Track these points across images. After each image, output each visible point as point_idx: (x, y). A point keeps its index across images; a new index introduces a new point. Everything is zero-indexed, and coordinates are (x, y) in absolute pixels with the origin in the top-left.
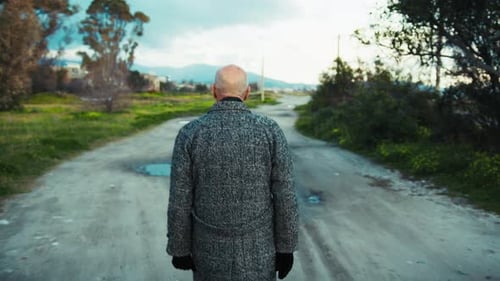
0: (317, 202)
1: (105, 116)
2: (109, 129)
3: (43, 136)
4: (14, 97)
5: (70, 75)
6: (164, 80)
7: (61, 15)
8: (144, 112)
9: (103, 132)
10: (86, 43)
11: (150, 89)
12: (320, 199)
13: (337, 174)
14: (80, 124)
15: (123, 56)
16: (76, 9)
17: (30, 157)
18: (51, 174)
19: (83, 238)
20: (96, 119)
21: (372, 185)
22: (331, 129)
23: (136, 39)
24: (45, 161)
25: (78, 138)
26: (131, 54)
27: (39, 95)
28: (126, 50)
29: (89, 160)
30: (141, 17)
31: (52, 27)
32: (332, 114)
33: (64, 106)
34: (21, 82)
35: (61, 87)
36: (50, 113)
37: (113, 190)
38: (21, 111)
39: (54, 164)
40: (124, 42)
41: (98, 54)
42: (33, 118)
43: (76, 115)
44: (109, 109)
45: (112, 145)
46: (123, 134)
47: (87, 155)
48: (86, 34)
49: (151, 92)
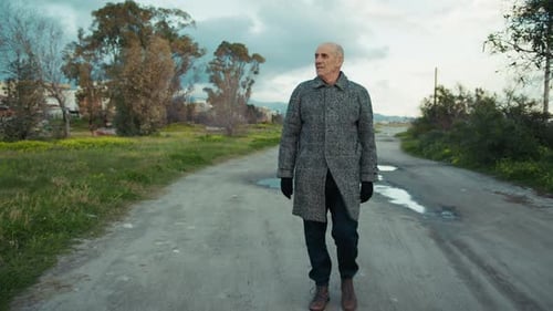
0: (453, 217)
1: (226, 139)
2: (230, 149)
3: (173, 153)
4: (152, 124)
5: (198, 110)
6: (274, 112)
7: (191, 57)
8: (259, 137)
9: (224, 151)
10: (211, 81)
11: (264, 120)
12: (455, 215)
13: (464, 190)
14: (205, 144)
15: (242, 92)
16: (204, 52)
17: (160, 169)
18: (178, 184)
19: (206, 246)
20: (219, 141)
21: (509, 201)
22: (440, 150)
23: (253, 77)
24: (173, 174)
25: (203, 155)
26: (249, 90)
27: (172, 124)
28: (244, 87)
29: (211, 174)
30: (258, 58)
31: (184, 68)
32: (441, 135)
33: (192, 133)
34: (158, 112)
35: (190, 119)
36: (181, 138)
37: (235, 200)
38: (158, 135)
39: (181, 176)
40: (243, 79)
41: (221, 91)
42: (167, 141)
43: (202, 138)
44: (229, 134)
45: (232, 162)
46: (243, 153)
47: (210, 169)
48: (212, 74)
49: (264, 123)
